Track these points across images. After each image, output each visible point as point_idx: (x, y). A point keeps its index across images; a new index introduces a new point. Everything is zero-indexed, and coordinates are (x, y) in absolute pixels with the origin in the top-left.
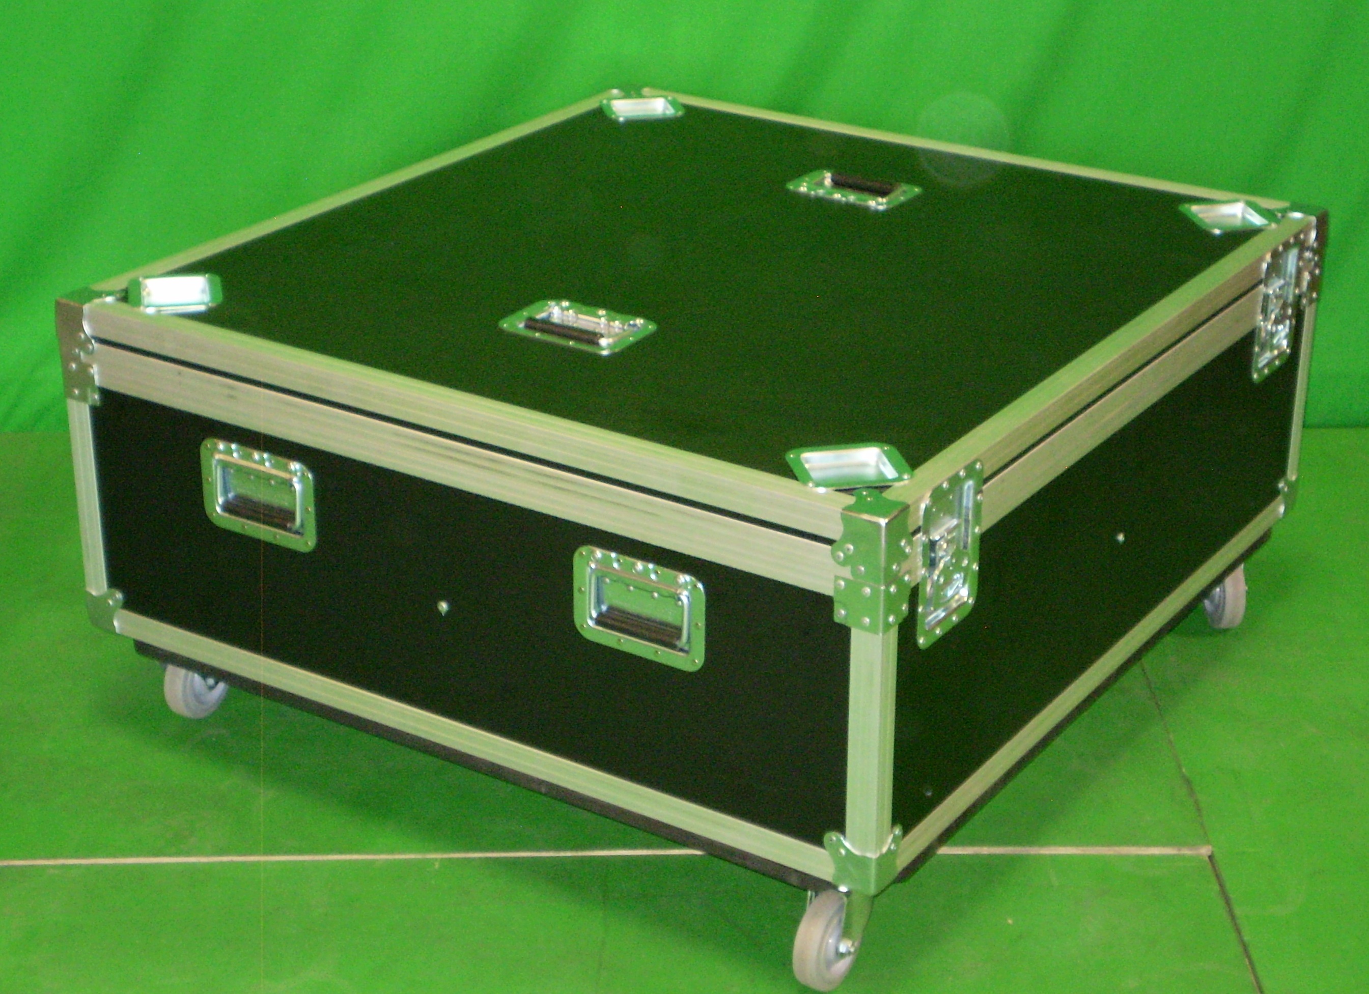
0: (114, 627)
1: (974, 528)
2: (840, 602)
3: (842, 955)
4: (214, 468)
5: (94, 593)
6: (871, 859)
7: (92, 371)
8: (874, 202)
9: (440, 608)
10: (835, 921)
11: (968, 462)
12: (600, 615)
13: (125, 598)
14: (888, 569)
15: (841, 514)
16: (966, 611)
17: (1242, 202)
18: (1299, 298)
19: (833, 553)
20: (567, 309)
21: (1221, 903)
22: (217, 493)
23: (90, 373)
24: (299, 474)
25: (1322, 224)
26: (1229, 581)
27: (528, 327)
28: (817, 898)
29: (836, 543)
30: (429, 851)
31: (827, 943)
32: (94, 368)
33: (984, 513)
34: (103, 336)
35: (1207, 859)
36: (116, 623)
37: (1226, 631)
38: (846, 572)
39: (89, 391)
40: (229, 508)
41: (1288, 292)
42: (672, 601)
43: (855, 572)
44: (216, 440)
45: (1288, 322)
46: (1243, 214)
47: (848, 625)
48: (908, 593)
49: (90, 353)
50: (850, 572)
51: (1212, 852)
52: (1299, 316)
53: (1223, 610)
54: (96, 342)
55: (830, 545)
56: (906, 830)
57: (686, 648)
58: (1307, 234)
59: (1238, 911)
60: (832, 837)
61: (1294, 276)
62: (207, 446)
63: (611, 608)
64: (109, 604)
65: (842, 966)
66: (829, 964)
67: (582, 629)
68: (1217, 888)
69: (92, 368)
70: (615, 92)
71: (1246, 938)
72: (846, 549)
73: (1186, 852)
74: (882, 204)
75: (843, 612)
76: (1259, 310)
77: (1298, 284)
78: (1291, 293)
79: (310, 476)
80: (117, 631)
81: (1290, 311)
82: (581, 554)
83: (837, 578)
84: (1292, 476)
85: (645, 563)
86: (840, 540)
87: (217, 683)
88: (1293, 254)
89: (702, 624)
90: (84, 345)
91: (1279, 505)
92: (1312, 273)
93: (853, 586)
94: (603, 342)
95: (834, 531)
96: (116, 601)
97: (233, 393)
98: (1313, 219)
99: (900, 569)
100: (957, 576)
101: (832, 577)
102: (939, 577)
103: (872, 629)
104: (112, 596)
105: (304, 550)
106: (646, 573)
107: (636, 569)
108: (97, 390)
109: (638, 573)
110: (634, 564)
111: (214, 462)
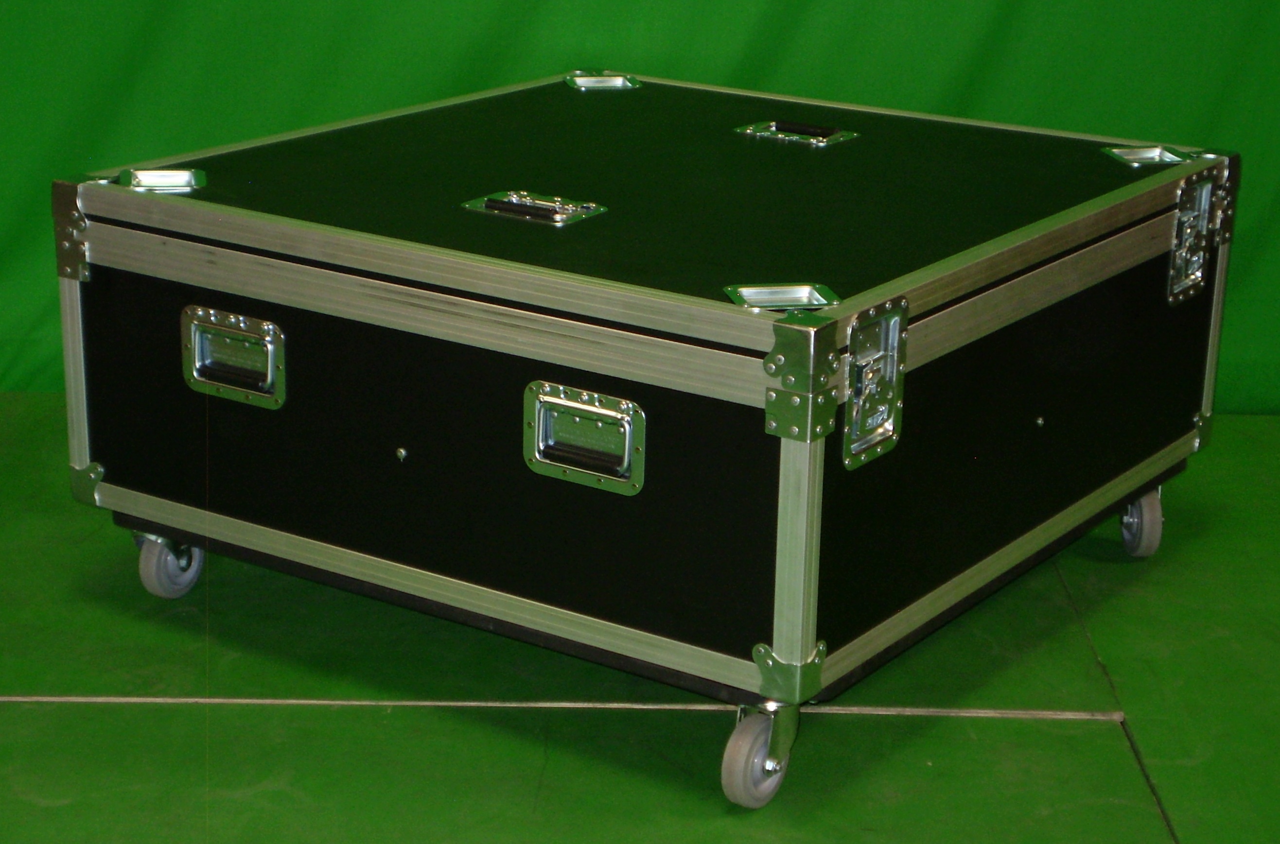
0: (95, 500)
1: (898, 366)
2: (768, 413)
3: (769, 773)
4: (193, 334)
5: (77, 468)
6: (796, 666)
7: (84, 248)
8: (815, 140)
9: (399, 454)
10: (762, 739)
11: (895, 296)
12: (547, 447)
13: (105, 471)
14: (816, 378)
15: (774, 325)
16: (891, 446)
17: (1160, 147)
18: (1212, 233)
19: (765, 365)
20: (525, 197)
21: (1131, 755)
22: (195, 358)
23: (82, 249)
24: (271, 333)
25: (1235, 164)
26: (1145, 501)
27: (487, 207)
28: (746, 718)
29: (769, 355)
30: (383, 699)
31: (753, 762)
32: (86, 245)
33: (909, 351)
34: (94, 213)
35: (1120, 724)
36: (97, 497)
37: (1142, 559)
38: (777, 383)
39: (80, 266)
40: (205, 372)
41: (1202, 226)
42: (615, 427)
43: (784, 383)
44: (195, 306)
45: (1202, 253)
46: (1160, 156)
47: (778, 435)
48: (835, 409)
49: (82, 231)
50: (780, 384)
51: (1124, 719)
52: (1212, 251)
53: (1140, 538)
54: (88, 220)
55: (762, 359)
56: (831, 649)
57: (627, 475)
58: (1220, 172)
59: (1146, 761)
60: (760, 649)
61: (1207, 212)
62: (187, 312)
63: (557, 441)
64: (91, 477)
65: (770, 784)
66: (756, 783)
67: (531, 464)
68: (1128, 744)
69: (84, 244)
70: (578, 72)
71: (1154, 781)
72: (778, 360)
73: (1099, 717)
74: (822, 142)
75: (774, 424)
76: (1174, 234)
77: (1211, 218)
78: (1204, 227)
79: (282, 336)
80: (98, 503)
81: (1204, 243)
82: (531, 389)
83: (769, 389)
84: (1206, 410)
85: (591, 392)
86: (773, 350)
88: (1207, 189)
89: (642, 449)
90: (75, 224)
91: (1193, 439)
92: (1224, 212)
93: (784, 396)
94: (558, 217)
95: (767, 343)
96: (97, 474)
97: (212, 258)
98: (1226, 161)
99: (827, 382)
100: (882, 408)
101: (764, 390)
102: (864, 403)
103: (801, 437)
104: (94, 470)
105: (274, 407)
106: (591, 402)
107: (581, 399)
108: (87, 266)
109: (584, 403)
110: (580, 394)
111: (193, 328)
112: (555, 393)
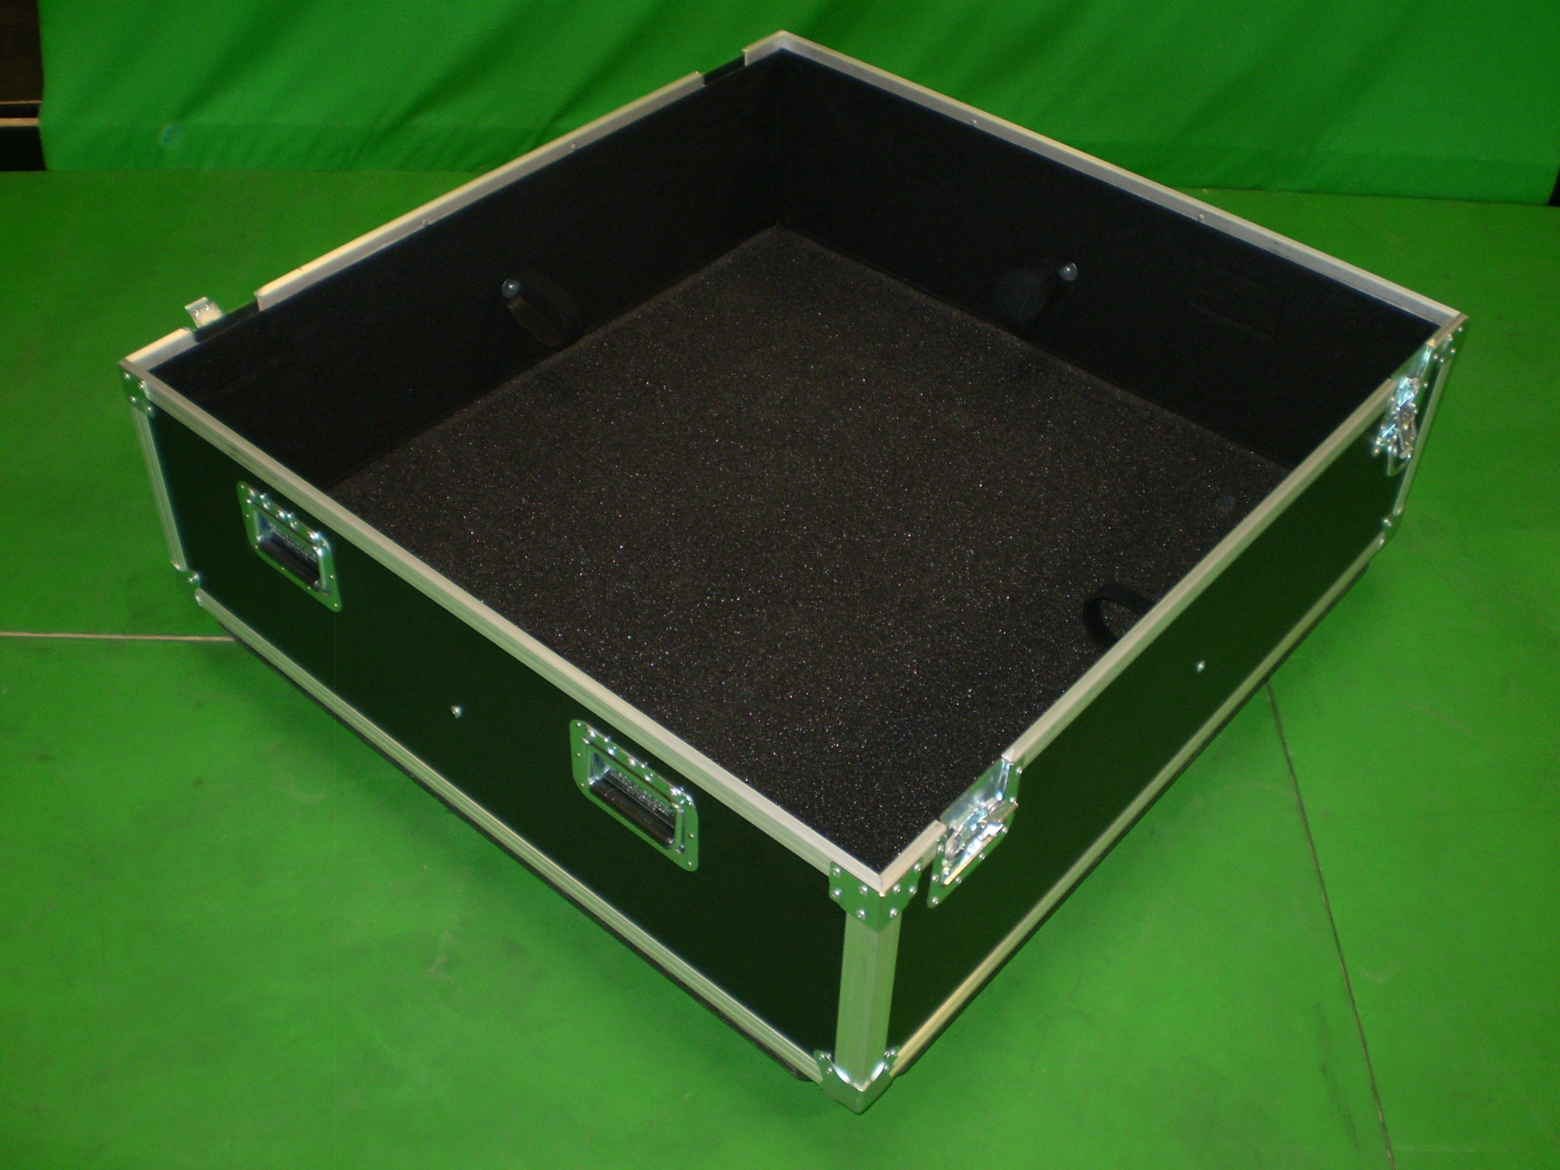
5: (177, 567)
7: (143, 387)
13: (201, 580)
22: (255, 529)
36: (197, 598)
47: (844, 908)
62: (241, 487)
64: (189, 581)
67: (580, 786)
82: (577, 725)
85: (638, 761)
89: (695, 837)
96: (195, 580)
104: (191, 576)
105: (334, 609)
107: (629, 763)
110: (627, 758)
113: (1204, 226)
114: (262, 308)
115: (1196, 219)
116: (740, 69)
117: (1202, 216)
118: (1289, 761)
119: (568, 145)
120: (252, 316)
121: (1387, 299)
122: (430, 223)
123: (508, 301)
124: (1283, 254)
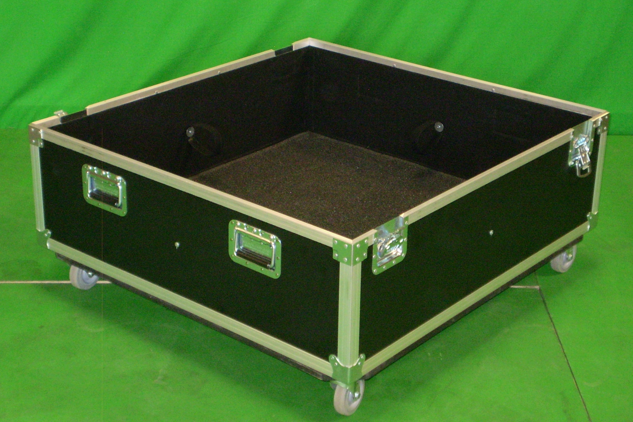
0: (47, 246)
2: (334, 250)
4: (87, 177)
5: (39, 231)
6: (348, 367)
7: (40, 132)
9: (176, 245)
12: (239, 251)
13: (52, 233)
16: (401, 259)
22: (88, 188)
24: (120, 181)
36: (48, 244)
39: (39, 140)
40: (93, 195)
42: (268, 246)
44: (88, 165)
47: (339, 260)
48: (367, 248)
52: (596, 137)
56: (367, 357)
57: (273, 268)
60: (332, 357)
62: (84, 167)
63: (244, 248)
64: (45, 236)
67: (232, 257)
69: (40, 130)
75: (337, 255)
79: (125, 183)
80: (48, 248)
82: (232, 223)
83: (334, 239)
84: (594, 212)
85: (257, 229)
87: (93, 275)
89: (280, 258)
91: (586, 225)
93: (341, 243)
96: (48, 234)
101: (332, 239)
103: (348, 263)
104: (46, 232)
105: (123, 215)
106: (257, 233)
107: (253, 231)
108: (42, 141)
109: (254, 233)
110: (253, 229)
111: (87, 175)
112: (242, 227)
113: (495, 93)
114: (88, 114)
115: (491, 91)
116: (292, 51)
117: (494, 89)
118: (551, 319)
119: (217, 70)
120: (84, 116)
121: (575, 111)
122: (159, 93)
123: (189, 138)
124: (529, 99)
